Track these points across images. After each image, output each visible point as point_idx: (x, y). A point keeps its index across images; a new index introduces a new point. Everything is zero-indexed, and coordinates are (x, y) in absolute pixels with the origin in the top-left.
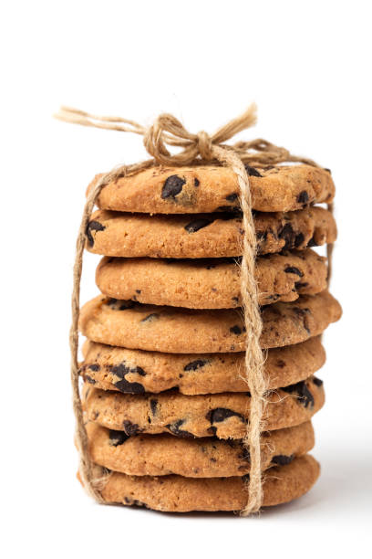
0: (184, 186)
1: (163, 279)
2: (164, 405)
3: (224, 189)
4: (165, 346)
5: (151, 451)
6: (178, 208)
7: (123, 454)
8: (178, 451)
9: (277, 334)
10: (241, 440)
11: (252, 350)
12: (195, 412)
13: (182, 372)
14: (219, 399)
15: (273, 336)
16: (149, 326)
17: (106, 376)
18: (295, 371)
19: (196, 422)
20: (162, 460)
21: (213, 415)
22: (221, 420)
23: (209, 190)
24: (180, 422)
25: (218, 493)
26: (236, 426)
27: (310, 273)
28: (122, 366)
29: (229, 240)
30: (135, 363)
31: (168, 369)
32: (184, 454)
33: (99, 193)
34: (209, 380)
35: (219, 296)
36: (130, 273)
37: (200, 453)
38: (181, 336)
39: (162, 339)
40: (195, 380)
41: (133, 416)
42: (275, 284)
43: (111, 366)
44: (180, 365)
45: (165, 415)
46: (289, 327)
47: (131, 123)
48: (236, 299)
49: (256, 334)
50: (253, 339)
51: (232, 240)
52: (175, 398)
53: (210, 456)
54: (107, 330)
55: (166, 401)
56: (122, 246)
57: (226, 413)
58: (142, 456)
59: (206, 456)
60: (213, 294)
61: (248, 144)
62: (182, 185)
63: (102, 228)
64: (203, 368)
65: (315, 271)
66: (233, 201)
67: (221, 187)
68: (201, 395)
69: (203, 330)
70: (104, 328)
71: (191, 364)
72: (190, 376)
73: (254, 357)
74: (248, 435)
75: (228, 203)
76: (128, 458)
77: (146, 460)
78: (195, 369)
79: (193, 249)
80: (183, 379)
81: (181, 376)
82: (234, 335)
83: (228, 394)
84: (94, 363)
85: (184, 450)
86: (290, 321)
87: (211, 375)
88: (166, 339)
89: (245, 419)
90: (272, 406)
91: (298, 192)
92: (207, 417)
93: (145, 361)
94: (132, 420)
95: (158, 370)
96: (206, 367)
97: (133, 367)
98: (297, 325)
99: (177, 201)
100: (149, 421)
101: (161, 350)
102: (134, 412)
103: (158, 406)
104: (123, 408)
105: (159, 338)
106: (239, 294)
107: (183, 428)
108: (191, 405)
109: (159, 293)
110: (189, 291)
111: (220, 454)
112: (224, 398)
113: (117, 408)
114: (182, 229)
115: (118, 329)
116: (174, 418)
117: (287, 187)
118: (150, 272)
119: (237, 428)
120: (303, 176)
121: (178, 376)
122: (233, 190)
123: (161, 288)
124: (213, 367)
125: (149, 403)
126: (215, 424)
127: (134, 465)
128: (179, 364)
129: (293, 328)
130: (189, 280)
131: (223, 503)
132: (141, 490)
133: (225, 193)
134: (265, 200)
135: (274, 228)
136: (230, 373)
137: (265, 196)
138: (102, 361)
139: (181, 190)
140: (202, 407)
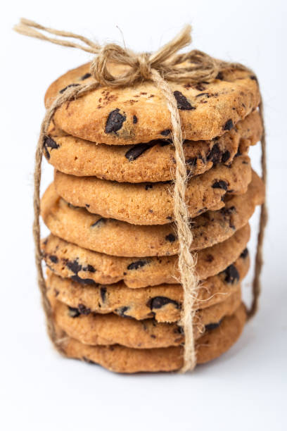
0: (124, 123)
1: (108, 199)
2: (111, 294)
3: (159, 125)
4: (111, 251)
5: (102, 327)
6: (119, 141)
7: (79, 327)
8: (124, 329)
9: (206, 239)
10: (176, 322)
11: (184, 257)
12: (137, 301)
13: (125, 271)
14: (157, 290)
15: (202, 240)
16: (97, 232)
17: (63, 269)
18: (222, 263)
19: (138, 309)
20: (111, 335)
21: (152, 303)
22: (159, 307)
23: (145, 127)
24: (125, 309)
25: (159, 359)
26: (172, 312)
27: (235, 181)
28: (76, 263)
29: (164, 168)
30: (87, 262)
31: (114, 269)
32: (129, 331)
33: (53, 115)
34: (148, 277)
35: (155, 217)
36: (80, 189)
37: (142, 331)
38: (124, 244)
39: (108, 246)
40: (136, 277)
41: (87, 301)
42: (204, 200)
43: (67, 260)
44: (124, 264)
45: (112, 302)
46: (216, 231)
47: (82, 38)
48: (170, 218)
49: (187, 245)
50: (185, 248)
51: (166, 169)
52: (120, 288)
53: (150, 333)
54: (63, 228)
55: (114, 291)
56: (73, 168)
57: (164, 301)
58: (95, 330)
59: (147, 333)
60: (150, 215)
61: (185, 57)
62: (123, 121)
63: (56, 147)
64: (144, 268)
65: (239, 178)
66: (167, 135)
67: (156, 123)
68: (142, 288)
69: (143, 238)
70: (61, 227)
71: (133, 263)
72: (132, 274)
73: (185, 262)
74: (182, 320)
75: (162, 137)
76: (83, 331)
77: (99, 334)
78: (137, 268)
79: (132, 177)
80: (127, 276)
81: (125, 274)
82: (169, 243)
83: (165, 285)
84: (53, 254)
85: (130, 328)
86: (217, 224)
87: (149, 274)
88: (111, 246)
89: (179, 305)
90: (203, 291)
91: (224, 122)
92: (147, 305)
93: (95, 260)
94: (85, 304)
95: (105, 270)
96: (146, 267)
97: (84, 266)
98: (223, 227)
99: (118, 136)
100: (100, 306)
101: (107, 253)
102: (87, 298)
103: (107, 294)
104: (78, 293)
105: (106, 244)
106: (173, 214)
107: (127, 313)
108: (134, 295)
109: (105, 210)
110: (129, 212)
111: (159, 332)
112: (162, 289)
113: (73, 292)
114: (123, 158)
115: (72, 231)
116: (121, 305)
117: (214, 119)
118: (96, 191)
119: (172, 315)
120: (229, 104)
121: (122, 274)
122: (166, 128)
123: (106, 206)
124: (152, 267)
125: (99, 291)
126: (154, 310)
127: (88, 337)
128: (122, 263)
129: (220, 231)
130: (129, 203)
131: (163, 366)
132: (95, 354)
133: (160, 129)
134: (195, 133)
135: (203, 153)
136: (166, 271)
137: (195, 130)
138: (59, 254)
139: (121, 126)
140: (144, 297)
